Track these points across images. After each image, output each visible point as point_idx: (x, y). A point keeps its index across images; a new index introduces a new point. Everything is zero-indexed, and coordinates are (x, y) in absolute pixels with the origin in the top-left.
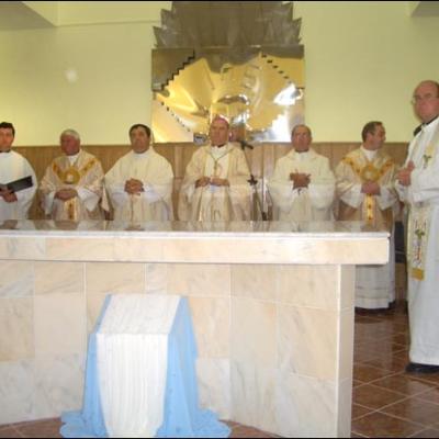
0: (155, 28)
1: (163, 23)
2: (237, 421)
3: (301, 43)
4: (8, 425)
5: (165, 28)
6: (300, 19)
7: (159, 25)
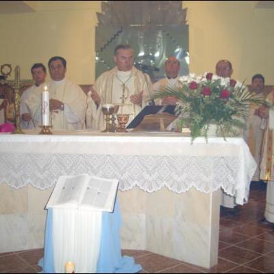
0: (98, 14)
1: (103, 10)
2: (149, 251)
3: (187, 23)
4: (12, 253)
5: (104, 13)
6: (186, 9)
7: (100, 11)
